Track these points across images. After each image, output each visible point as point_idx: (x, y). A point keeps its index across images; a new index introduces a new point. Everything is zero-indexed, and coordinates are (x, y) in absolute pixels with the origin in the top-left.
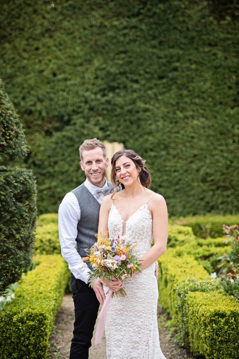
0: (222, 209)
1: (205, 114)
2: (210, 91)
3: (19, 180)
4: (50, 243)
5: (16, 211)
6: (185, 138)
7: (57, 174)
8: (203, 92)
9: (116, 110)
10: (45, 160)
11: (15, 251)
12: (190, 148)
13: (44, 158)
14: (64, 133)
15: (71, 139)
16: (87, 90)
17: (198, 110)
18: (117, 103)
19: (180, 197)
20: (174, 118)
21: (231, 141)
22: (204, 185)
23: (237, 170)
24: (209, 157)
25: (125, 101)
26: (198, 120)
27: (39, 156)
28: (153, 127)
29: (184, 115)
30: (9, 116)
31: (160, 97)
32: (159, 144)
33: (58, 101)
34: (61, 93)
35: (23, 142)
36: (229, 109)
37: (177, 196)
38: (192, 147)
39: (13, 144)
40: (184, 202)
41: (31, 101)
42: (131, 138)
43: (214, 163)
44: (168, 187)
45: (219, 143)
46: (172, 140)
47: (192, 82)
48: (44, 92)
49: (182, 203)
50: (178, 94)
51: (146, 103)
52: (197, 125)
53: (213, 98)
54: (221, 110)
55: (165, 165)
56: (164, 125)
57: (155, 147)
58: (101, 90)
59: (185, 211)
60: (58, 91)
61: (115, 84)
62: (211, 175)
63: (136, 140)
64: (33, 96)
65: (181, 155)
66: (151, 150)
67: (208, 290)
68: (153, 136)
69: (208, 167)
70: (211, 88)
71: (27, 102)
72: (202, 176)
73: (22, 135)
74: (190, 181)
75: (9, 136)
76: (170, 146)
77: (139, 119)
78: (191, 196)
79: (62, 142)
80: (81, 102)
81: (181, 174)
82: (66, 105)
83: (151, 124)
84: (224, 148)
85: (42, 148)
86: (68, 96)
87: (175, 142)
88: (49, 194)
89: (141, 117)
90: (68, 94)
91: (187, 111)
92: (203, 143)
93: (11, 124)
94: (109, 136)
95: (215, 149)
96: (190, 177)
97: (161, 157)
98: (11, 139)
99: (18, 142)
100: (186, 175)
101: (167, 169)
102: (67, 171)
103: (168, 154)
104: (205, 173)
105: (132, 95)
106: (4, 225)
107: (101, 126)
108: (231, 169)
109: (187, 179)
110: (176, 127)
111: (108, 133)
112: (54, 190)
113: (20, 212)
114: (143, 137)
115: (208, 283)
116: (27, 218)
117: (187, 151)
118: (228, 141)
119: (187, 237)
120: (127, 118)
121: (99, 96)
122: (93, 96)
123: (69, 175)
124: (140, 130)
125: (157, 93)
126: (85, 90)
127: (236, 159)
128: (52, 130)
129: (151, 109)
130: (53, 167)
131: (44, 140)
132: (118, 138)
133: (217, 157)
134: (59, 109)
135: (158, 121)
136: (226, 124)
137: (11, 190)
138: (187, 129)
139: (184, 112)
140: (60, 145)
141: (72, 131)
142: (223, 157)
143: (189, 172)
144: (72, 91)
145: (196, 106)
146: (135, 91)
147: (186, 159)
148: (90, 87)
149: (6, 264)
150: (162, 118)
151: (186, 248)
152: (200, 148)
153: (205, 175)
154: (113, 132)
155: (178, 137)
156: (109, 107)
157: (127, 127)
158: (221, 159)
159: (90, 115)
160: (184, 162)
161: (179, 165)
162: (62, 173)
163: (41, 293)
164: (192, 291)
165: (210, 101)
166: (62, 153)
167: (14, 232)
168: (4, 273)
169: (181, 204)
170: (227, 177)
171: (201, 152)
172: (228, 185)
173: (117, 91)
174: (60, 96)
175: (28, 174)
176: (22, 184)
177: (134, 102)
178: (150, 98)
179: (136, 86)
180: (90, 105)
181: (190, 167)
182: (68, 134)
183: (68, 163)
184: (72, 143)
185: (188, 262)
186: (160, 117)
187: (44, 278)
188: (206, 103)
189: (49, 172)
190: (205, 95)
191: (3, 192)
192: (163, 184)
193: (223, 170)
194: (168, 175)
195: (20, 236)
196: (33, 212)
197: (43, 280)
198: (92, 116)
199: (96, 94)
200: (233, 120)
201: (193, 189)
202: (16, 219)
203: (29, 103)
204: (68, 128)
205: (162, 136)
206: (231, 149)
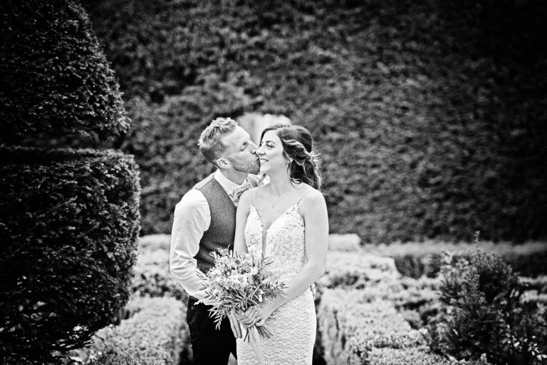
0: (455, 233)
1: (428, 69)
2: (436, 28)
3: (113, 169)
4: (157, 281)
5: (108, 217)
6: (392, 109)
7: (170, 168)
8: (425, 31)
9: (273, 60)
10: (151, 144)
11: (107, 278)
12: (401, 127)
13: (149, 140)
14: (183, 98)
15: (195, 108)
16: (224, 24)
17: (414, 61)
18: (275, 47)
19: (382, 210)
20: (373, 75)
21: (471, 116)
22: (423, 190)
23: (481, 166)
24: (432, 143)
25: (290, 45)
26: (415, 79)
27: (141, 137)
28: (337, 90)
29: (390, 70)
30: (100, 72)
31: (349, 39)
32: (345, 120)
33: (174, 41)
34: (179, 29)
35: (120, 113)
36: (469, 60)
37: (377, 209)
38: (403, 125)
39: (105, 115)
40: (389, 220)
41: (127, 41)
42: (298, 108)
43: (441, 154)
44: (361, 194)
45: (450, 119)
46: (368, 113)
47: (407, 13)
48: (150, 26)
49: (386, 222)
50: (380, 33)
51: (325, 48)
52: (412, 87)
53: (442, 41)
54: (456, 62)
55: (356, 156)
56: (356, 87)
57: (339, 124)
58: (247, 25)
59: (390, 235)
60: (174, 25)
61: (273, 15)
62: (435, 174)
63: (308, 111)
64: (132, 32)
65: (384, 139)
66: (333, 129)
67: (403, 346)
68: (337, 105)
69: (431, 161)
70: (437, 23)
71: (120, 44)
72: (421, 175)
73: (118, 101)
74: (400, 184)
75: (99, 102)
76: (365, 124)
77: (313, 76)
78: (401, 209)
79: (180, 114)
80: (214, 44)
81: (384, 172)
82: (187, 50)
83: (333, 85)
84: (459, 127)
85: (145, 124)
86: (191, 34)
87: (374, 116)
88: (156, 203)
89: (316, 72)
90: (191, 30)
91: (396, 62)
92: (423, 118)
93: (102, 84)
94: (261, 103)
95: (444, 129)
96: (400, 176)
97: (349, 141)
98: (102, 107)
99: (114, 111)
100: (392, 173)
101: (360, 162)
102: (187, 164)
103: (362, 136)
104: (425, 170)
105: (302, 34)
106: (89, 238)
107: (247, 87)
108: (471, 165)
109: (394, 181)
110: (376, 90)
111: (259, 99)
112: (165, 195)
113: (115, 218)
114: (320, 107)
115: (404, 337)
116: (125, 228)
117: (394, 133)
118: (465, 115)
119: (386, 274)
120: (293, 73)
121: (244, 36)
122: (234, 35)
123: (190, 171)
124: (314, 94)
125: (345, 32)
126: (221, 23)
127: (479, 148)
128: (162, 92)
129: (333, 59)
130: (164, 156)
131: (148, 109)
132: (277, 108)
133: (446, 143)
134: (175, 57)
135: (346, 79)
136: (463, 86)
137: (102, 185)
138: (395, 95)
139: (390, 64)
140: (177, 118)
141: (198, 95)
142: (457, 143)
143: (398, 168)
144: (197, 25)
145: (411, 55)
146: (306, 27)
147: (393, 146)
148: (229, 19)
149: (92, 297)
150: (353, 74)
151: (381, 290)
152: (418, 126)
153: (425, 174)
154: (268, 98)
155: (379, 108)
156: (262, 54)
157: (293, 89)
158: (453, 147)
159: (228, 67)
160: (389, 150)
161: (380, 156)
162: (180, 167)
163: (143, 349)
164: (378, 347)
165: (435, 46)
166: (179, 132)
167: (106, 249)
168: (90, 310)
169: (383, 223)
170: (463, 178)
171: (418, 134)
172: (465, 192)
173: (276, 26)
174: (177, 34)
175: (127, 160)
176: (118, 175)
177: (304, 46)
178: (333, 40)
179: (308, 18)
180: (229, 50)
181: (399, 160)
182: (191, 99)
183: (189, 149)
184: (197, 116)
185: (380, 309)
186: (349, 72)
187: (148, 329)
188: (430, 49)
189: (156, 165)
190: (428, 36)
191: (90, 187)
192: (353, 189)
193: (456, 166)
194: (362, 173)
195: (114, 255)
196: (135, 219)
197: (147, 331)
198: (231, 70)
199: (239, 31)
200: (475, 80)
201: (403, 197)
202: (108, 228)
203: (124, 46)
204: (191, 88)
205: (351, 105)
206: (470, 130)
